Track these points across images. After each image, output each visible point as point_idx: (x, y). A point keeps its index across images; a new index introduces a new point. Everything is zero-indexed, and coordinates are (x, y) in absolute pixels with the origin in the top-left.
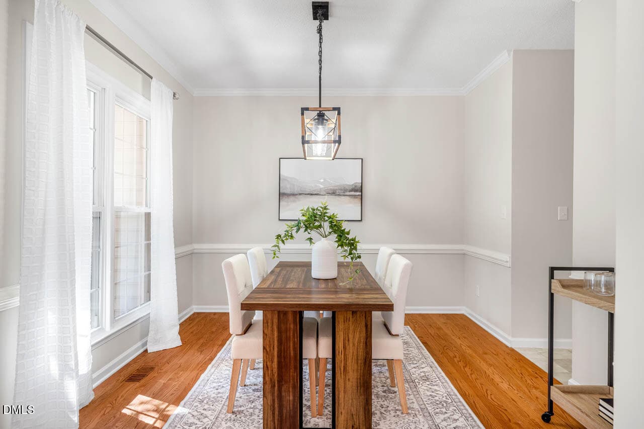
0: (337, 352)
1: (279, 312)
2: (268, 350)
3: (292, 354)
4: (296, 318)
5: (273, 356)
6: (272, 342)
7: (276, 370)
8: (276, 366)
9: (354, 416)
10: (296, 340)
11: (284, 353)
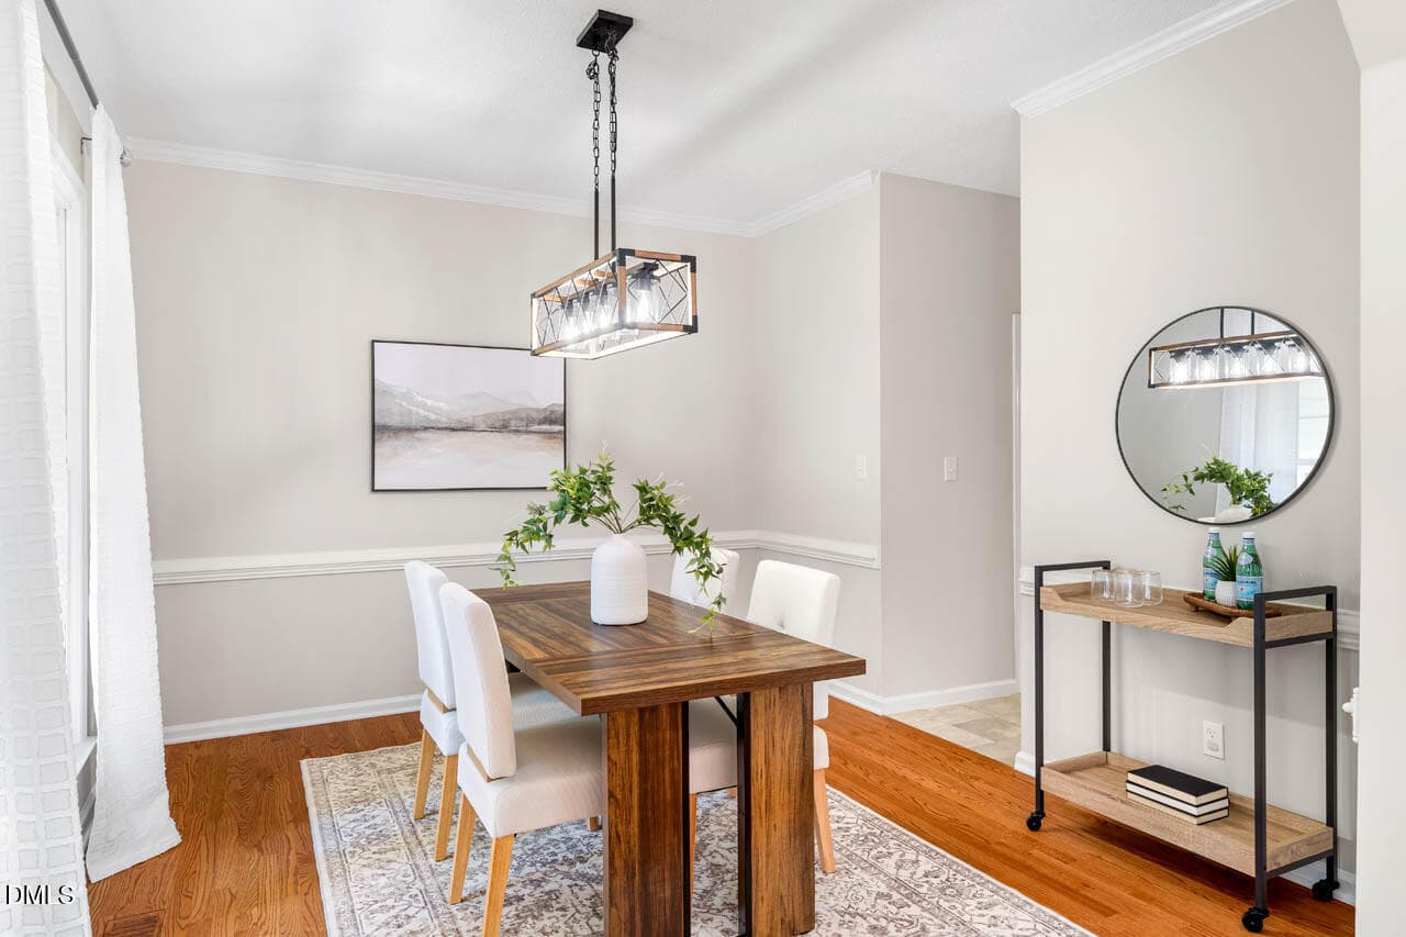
0: (753, 774)
1: (641, 711)
2: (619, 797)
3: (668, 796)
4: (676, 716)
5: (631, 808)
6: (626, 780)
7: (636, 840)
8: (636, 830)
9: (785, 901)
10: (676, 763)
11: (653, 799)
